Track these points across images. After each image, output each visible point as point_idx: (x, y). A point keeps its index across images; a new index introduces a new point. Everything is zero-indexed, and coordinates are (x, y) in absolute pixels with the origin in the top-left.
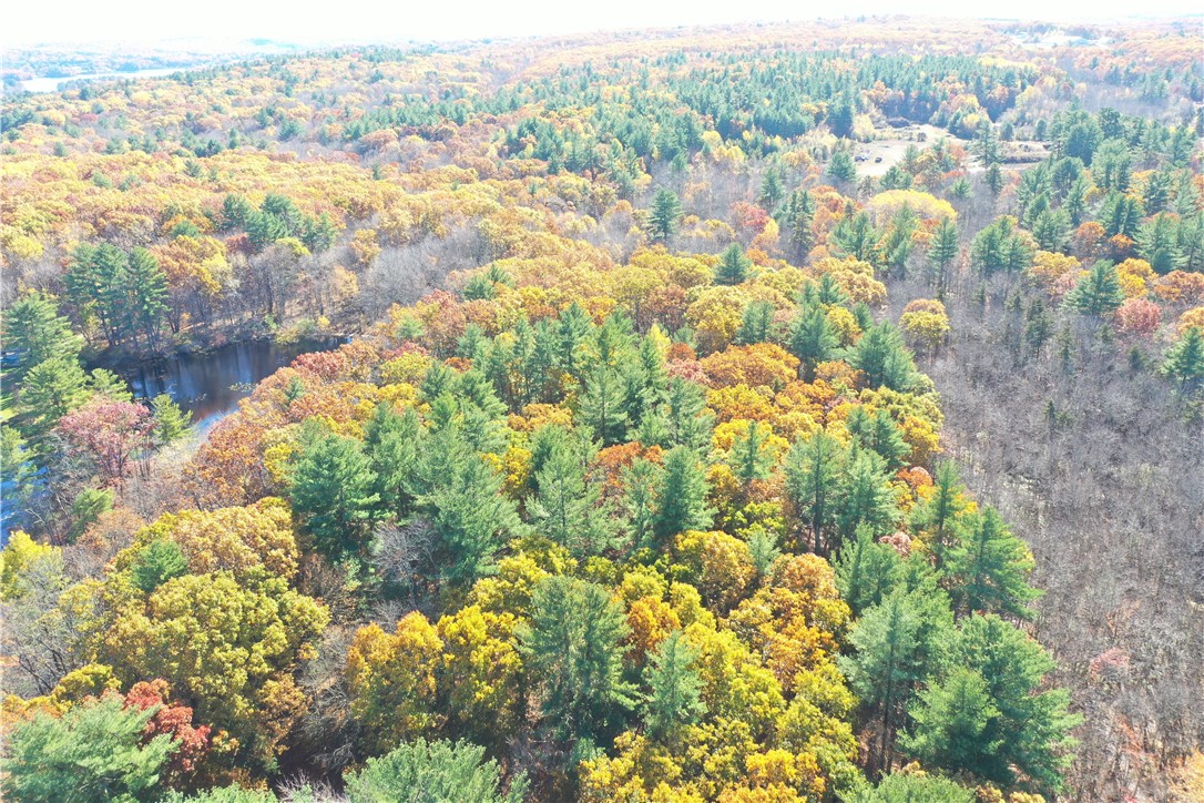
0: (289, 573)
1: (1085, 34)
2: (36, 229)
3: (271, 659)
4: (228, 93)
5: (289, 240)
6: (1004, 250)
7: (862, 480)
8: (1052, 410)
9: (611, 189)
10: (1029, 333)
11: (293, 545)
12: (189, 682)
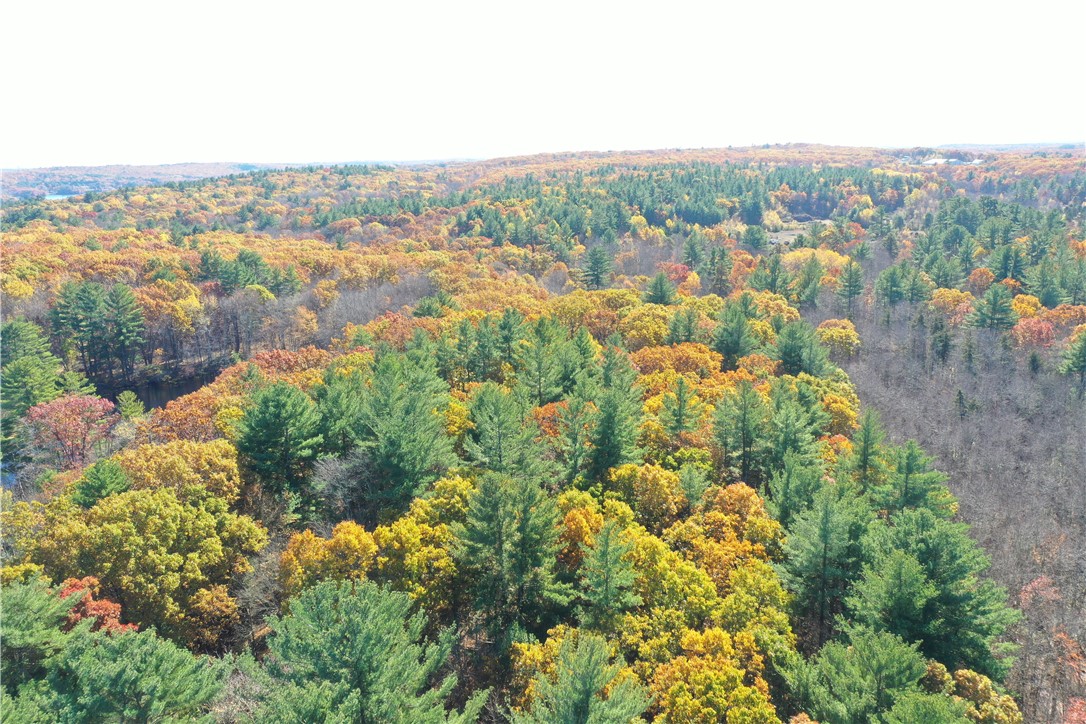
0: (229, 496)
1: (961, 156)
2: (28, 277)
3: (207, 569)
4: (215, 196)
5: (258, 287)
6: (905, 285)
7: (787, 426)
8: (961, 398)
9: (548, 255)
10: (933, 345)
11: (236, 471)
12: (120, 581)
